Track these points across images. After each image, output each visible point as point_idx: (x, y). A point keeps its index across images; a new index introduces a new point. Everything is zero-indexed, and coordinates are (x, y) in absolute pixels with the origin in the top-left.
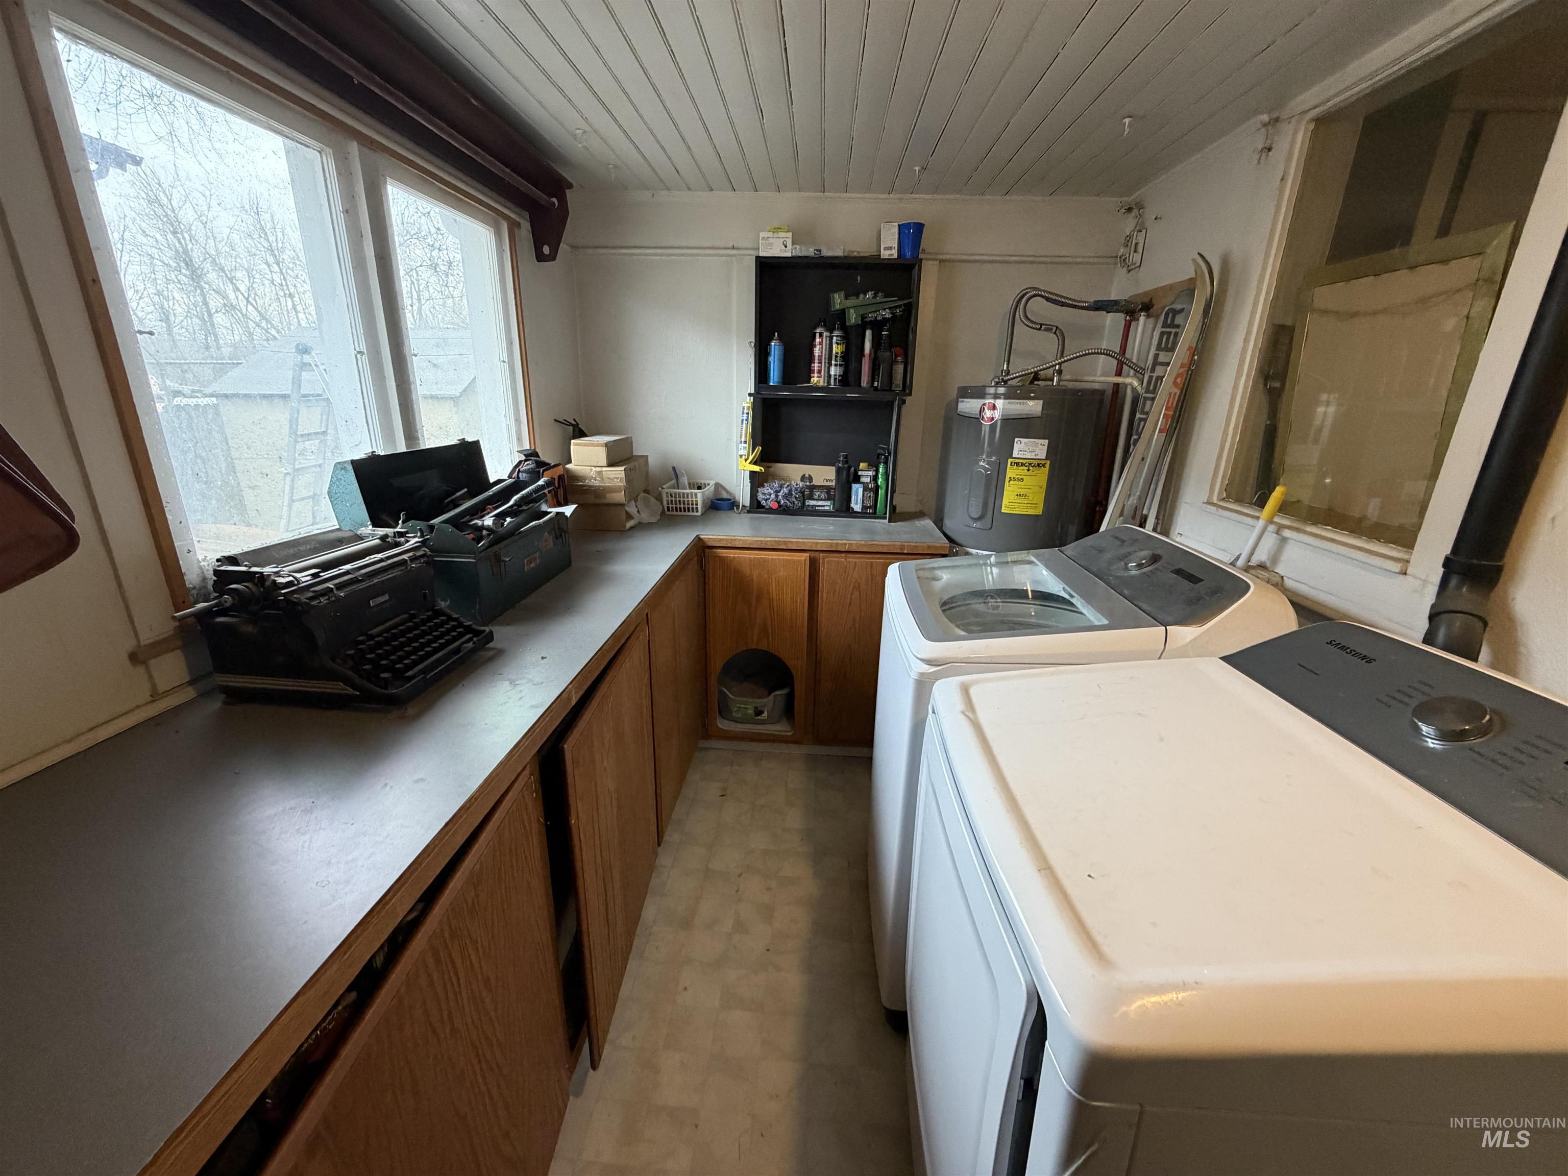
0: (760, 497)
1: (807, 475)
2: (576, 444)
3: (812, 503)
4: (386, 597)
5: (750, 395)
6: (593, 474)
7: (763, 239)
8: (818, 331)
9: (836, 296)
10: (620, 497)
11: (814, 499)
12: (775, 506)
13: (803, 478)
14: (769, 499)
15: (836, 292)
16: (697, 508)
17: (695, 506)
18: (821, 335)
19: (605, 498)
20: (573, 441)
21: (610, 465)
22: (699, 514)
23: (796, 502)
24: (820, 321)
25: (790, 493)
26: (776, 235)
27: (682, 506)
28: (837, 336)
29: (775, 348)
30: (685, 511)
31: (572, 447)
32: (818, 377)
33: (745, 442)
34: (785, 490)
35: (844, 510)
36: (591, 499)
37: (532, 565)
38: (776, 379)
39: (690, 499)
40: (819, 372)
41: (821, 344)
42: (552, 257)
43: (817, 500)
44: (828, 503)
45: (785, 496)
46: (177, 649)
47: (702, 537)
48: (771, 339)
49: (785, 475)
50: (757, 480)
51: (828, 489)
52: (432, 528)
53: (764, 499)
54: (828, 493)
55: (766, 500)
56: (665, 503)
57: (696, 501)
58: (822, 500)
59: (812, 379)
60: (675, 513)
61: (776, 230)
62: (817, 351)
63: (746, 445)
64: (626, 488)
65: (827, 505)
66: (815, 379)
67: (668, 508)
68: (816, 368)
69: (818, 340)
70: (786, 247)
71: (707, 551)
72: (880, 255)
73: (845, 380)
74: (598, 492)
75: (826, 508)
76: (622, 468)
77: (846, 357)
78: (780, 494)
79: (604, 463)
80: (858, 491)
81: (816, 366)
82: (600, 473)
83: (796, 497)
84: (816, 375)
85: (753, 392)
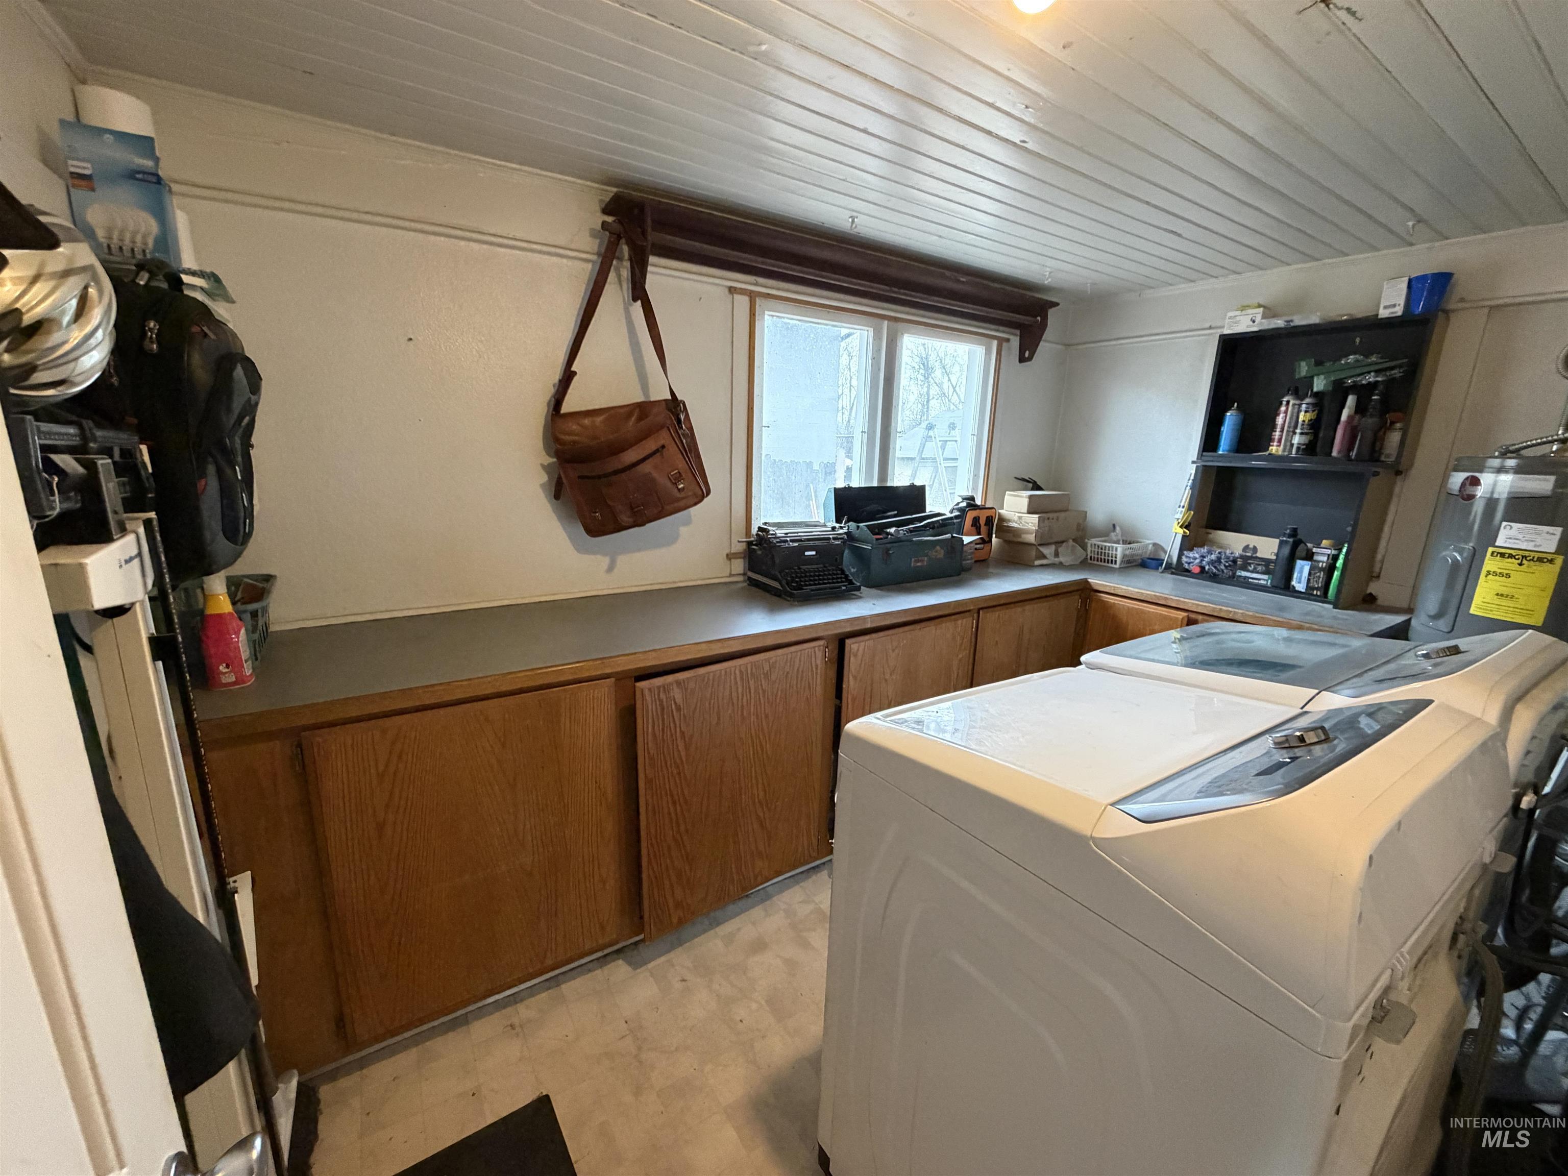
0: (1184, 559)
1: (1251, 546)
2: (1010, 495)
3: (1244, 574)
4: (814, 553)
5: (1193, 462)
6: (1016, 518)
7: (1230, 318)
8: (1285, 399)
9: (1303, 364)
10: (1031, 538)
11: (1248, 571)
12: (1197, 570)
13: (1246, 548)
14: (1192, 562)
15: (1302, 360)
16: (1116, 561)
17: (1114, 559)
18: (1288, 402)
19: (1020, 537)
20: (1007, 492)
21: (1029, 512)
22: (1117, 566)
23: (1225, 571)
24: (1289, 390)
25: (1219, 560)
26: (1244, 312)
27: (1103, 557)
28: (1307, 404)
29: (1231, 419)
30: (1108, 562)
31: (1006, 497)
32: (1277, 446)
33: (1183, 507)
34: (1213, 557)
35: (1284, 586)
36: (1010, 537)
37: (919, 564)
38: (1227, 447)
39: (1110, 552)
40: (1280, 441)
41: (1286, 412)
42: (1030, 358)
43: (1252, 572)
44: (1266, 577)
45: (1212, 562)
46: (741, 558)
47: (1089, 580)
48: (1229, 409)
49: (1225, 542)
50: (1187, 544)
51: (1267, 562)
52: (858, 527)
53: (1186, 562)
54: (1267, 566)
55: (1189, 563)
56: (1089, 551)
57: (1116, 555)
58: (1258, 572)
59: (1271, 448)
60: (1096, 562)
61: (1244, 308)
62: (1280, 420)
63: (1184, 510)
64: (1037, 532)
65: (1264, 579)
66: (1274, 449)
67: (1091, 557)
68: (1277, 437)
69: (1283, 409)
70: (1254, 322)
71: (1092, 593)
72: (1377, 315)
73: (1309, 449)
74: (1016, 532)
75: (1262, 582)
76: (1037, 516)
77: (1314, 426)
78: (1206, 559)
79: (1025, 510)
80: (1302, 569)
81: (1277, 434)
82: (1020, 518)
83: (1225, 565)
84: (1275, 444)
85: (1195, 459)
